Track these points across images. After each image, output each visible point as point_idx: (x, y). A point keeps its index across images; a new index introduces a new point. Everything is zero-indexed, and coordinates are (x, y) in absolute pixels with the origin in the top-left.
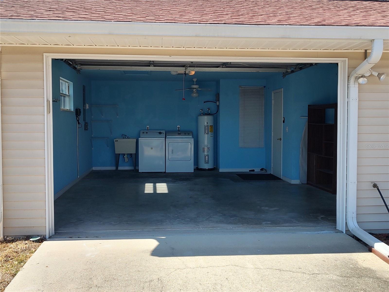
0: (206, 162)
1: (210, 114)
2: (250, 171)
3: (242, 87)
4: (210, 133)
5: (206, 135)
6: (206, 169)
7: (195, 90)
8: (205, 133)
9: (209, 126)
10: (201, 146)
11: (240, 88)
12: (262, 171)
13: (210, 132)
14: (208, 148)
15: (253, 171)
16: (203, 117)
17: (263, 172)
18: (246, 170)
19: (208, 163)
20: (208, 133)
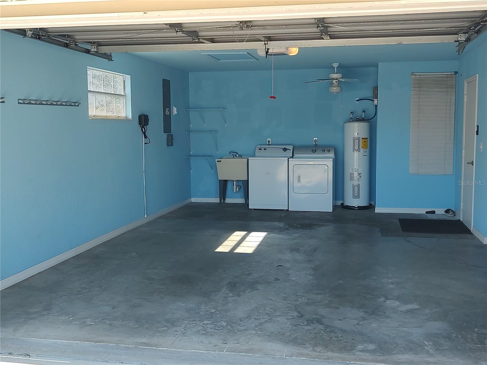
0: (355, 196)
1: (363, 119)
2: (427, 212)
3: (416, 75)
4: (362, 150)
5: (356, 154)
6: (354, 207)
7: (336, 82)
8: (355, 151)
9: (361, 139)
10: (348, 170)
11: (412, 76)
12: (447, 214)
13: (362, 148)
14: (359, 174)
15: (433, 212)
16: (352, 124)
17: (449, 215)
18: (420, 211)
19: (358, 197)
20: (359, 150)
